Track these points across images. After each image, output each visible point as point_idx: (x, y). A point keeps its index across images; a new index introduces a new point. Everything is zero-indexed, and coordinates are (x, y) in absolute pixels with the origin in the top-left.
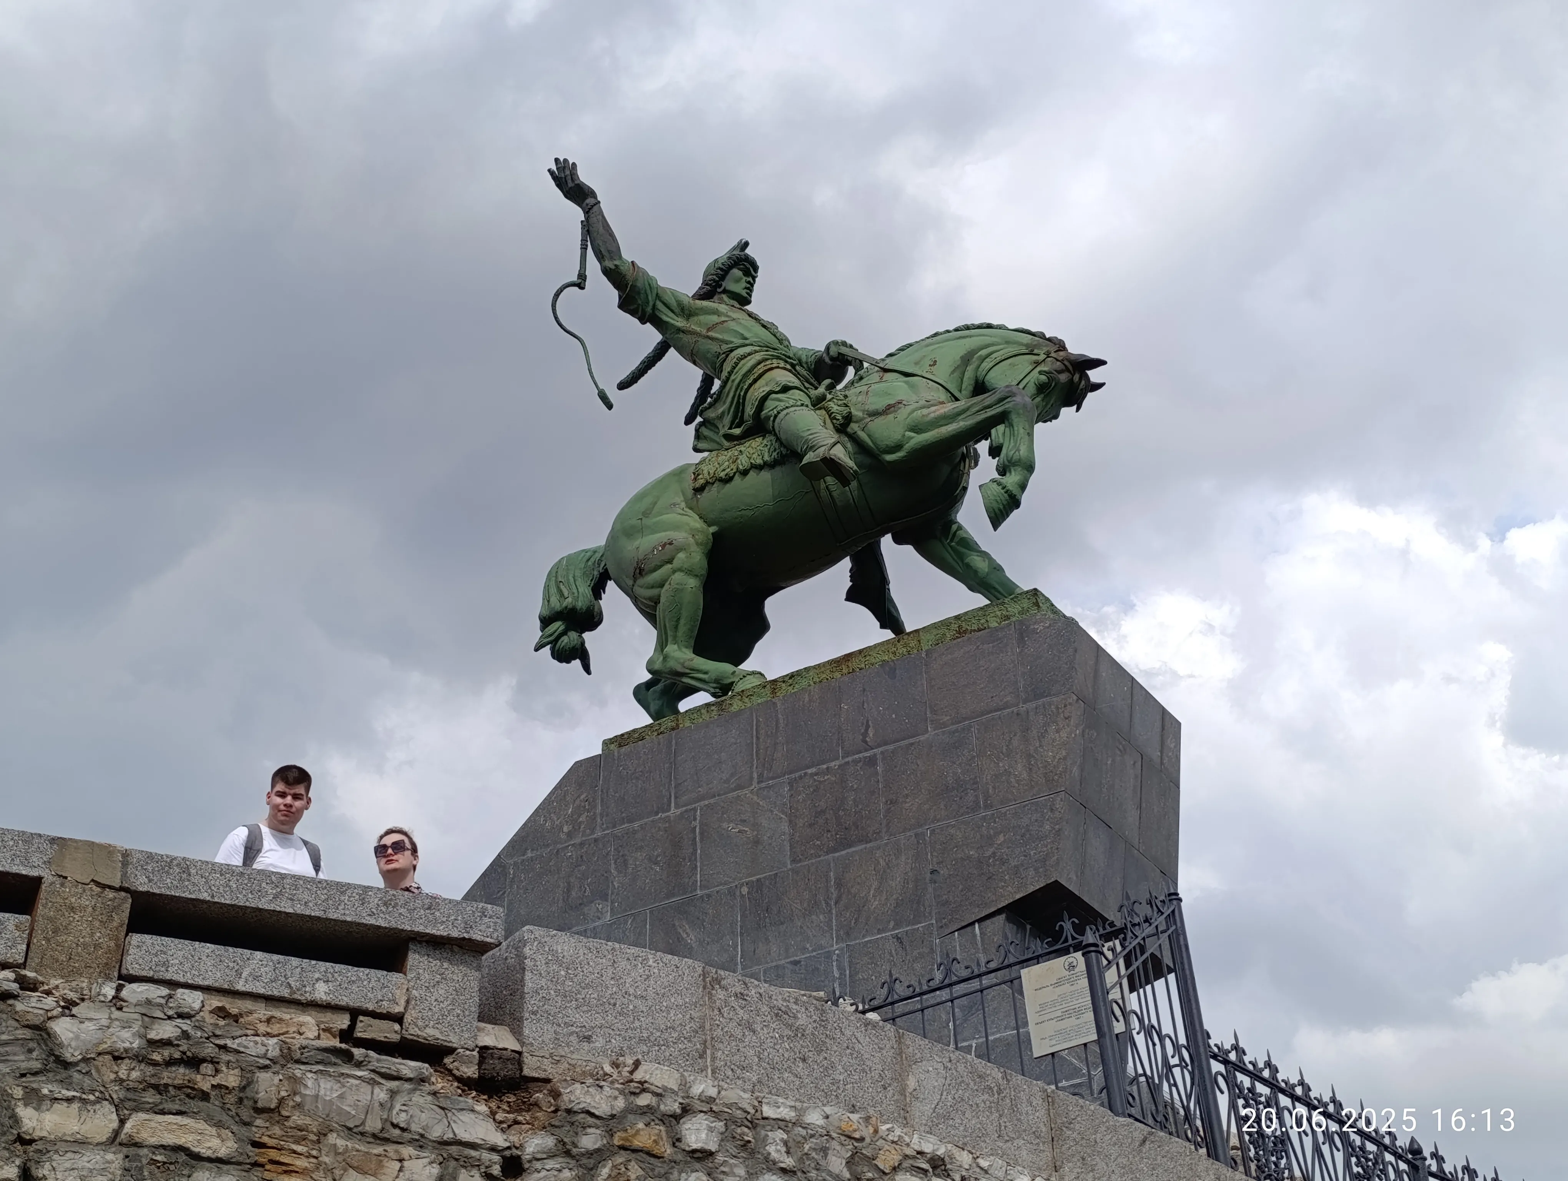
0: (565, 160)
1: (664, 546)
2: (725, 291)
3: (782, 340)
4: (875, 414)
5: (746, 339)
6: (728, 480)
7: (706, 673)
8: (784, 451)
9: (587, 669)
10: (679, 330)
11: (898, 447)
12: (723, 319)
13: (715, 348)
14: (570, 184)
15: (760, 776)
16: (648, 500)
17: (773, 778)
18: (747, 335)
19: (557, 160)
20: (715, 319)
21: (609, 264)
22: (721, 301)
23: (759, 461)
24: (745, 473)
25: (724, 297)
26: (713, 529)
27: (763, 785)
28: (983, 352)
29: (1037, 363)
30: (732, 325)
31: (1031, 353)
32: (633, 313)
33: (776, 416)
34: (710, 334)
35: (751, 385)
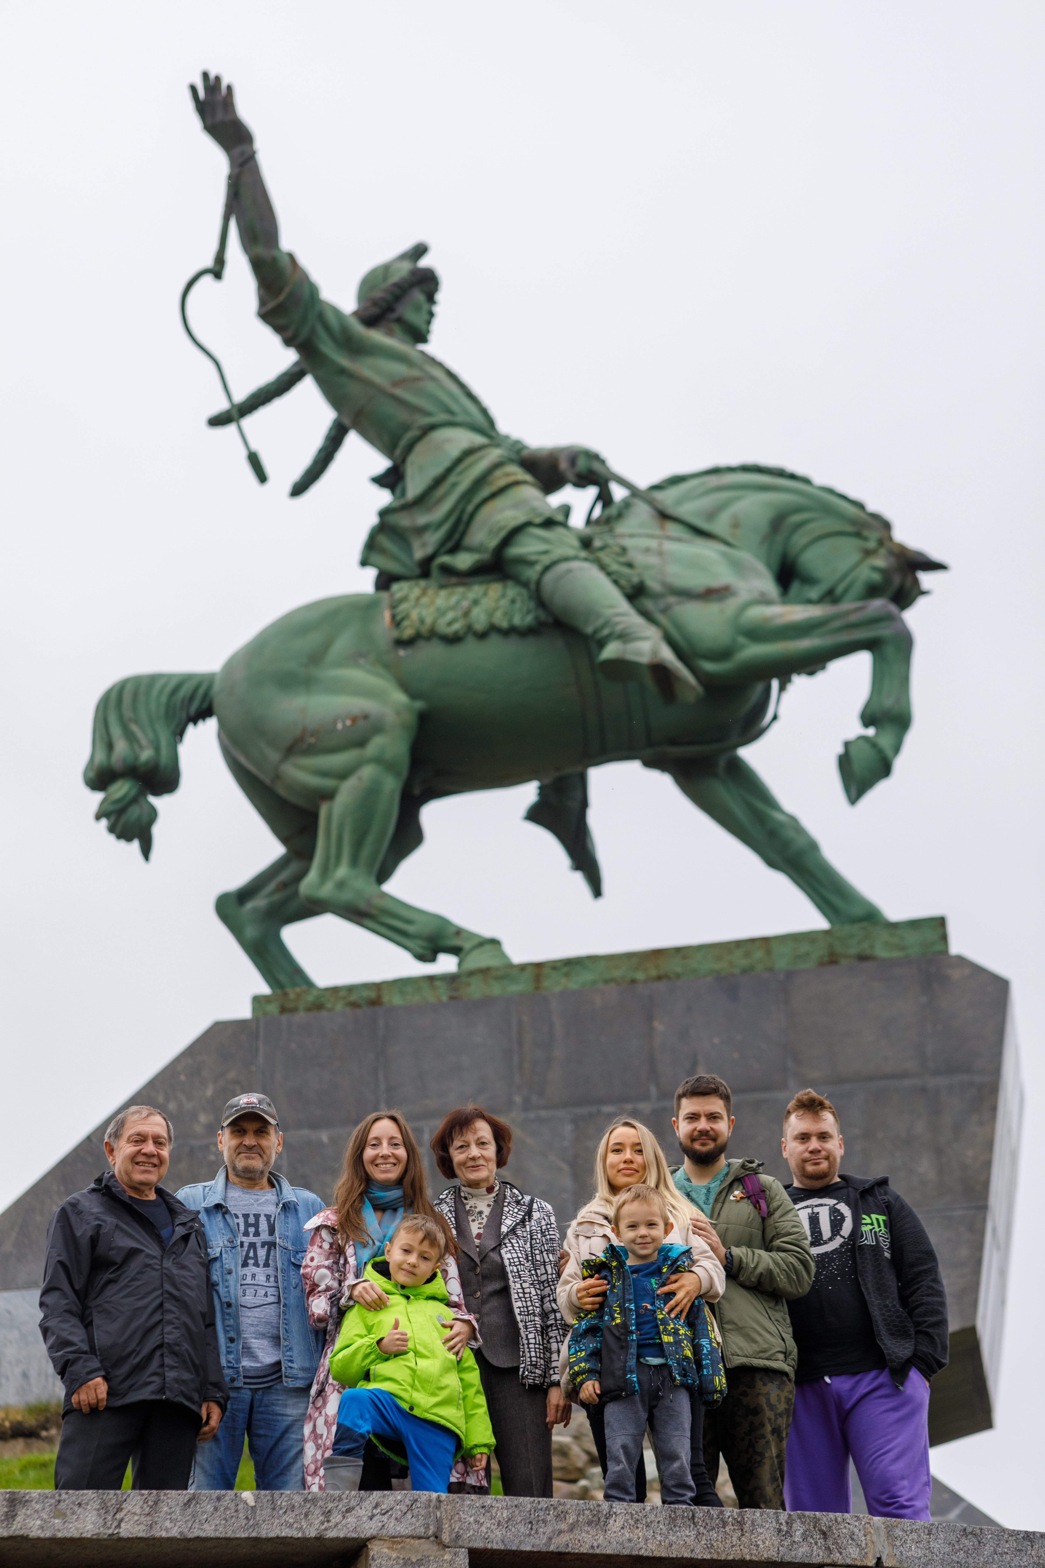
0: (218, 79)
1: (354, 720)
2: (399, 320)
3: (491, 423)
4: (686, 594)
5: (451, 412)
6: (453, 640)
7: (409, 922)
8: (543, 616)
9: (146, 851)
10: (343, 371)
11: (724, 654)
12: (415, 373)
13: (402, 415)
14: (220, 116)
15: (526, 1101)
16: (314, 639)
17: (546, 1108)
18: (455, 408)
19: (205, 75)
20: (400, 369)
21: (260, 250)
22: (390, 333)
23: (505, 624)
24: (482, 636)
25: (396, 328)
26: (419, 705)
27: (532, 1115)
28: (795, 518)
29: (868, 553)
30: (430, 386)
31: (858, 535)
32: (278, 329)
33: (547, 568)
34: (399, 392)
35: (486, 500)
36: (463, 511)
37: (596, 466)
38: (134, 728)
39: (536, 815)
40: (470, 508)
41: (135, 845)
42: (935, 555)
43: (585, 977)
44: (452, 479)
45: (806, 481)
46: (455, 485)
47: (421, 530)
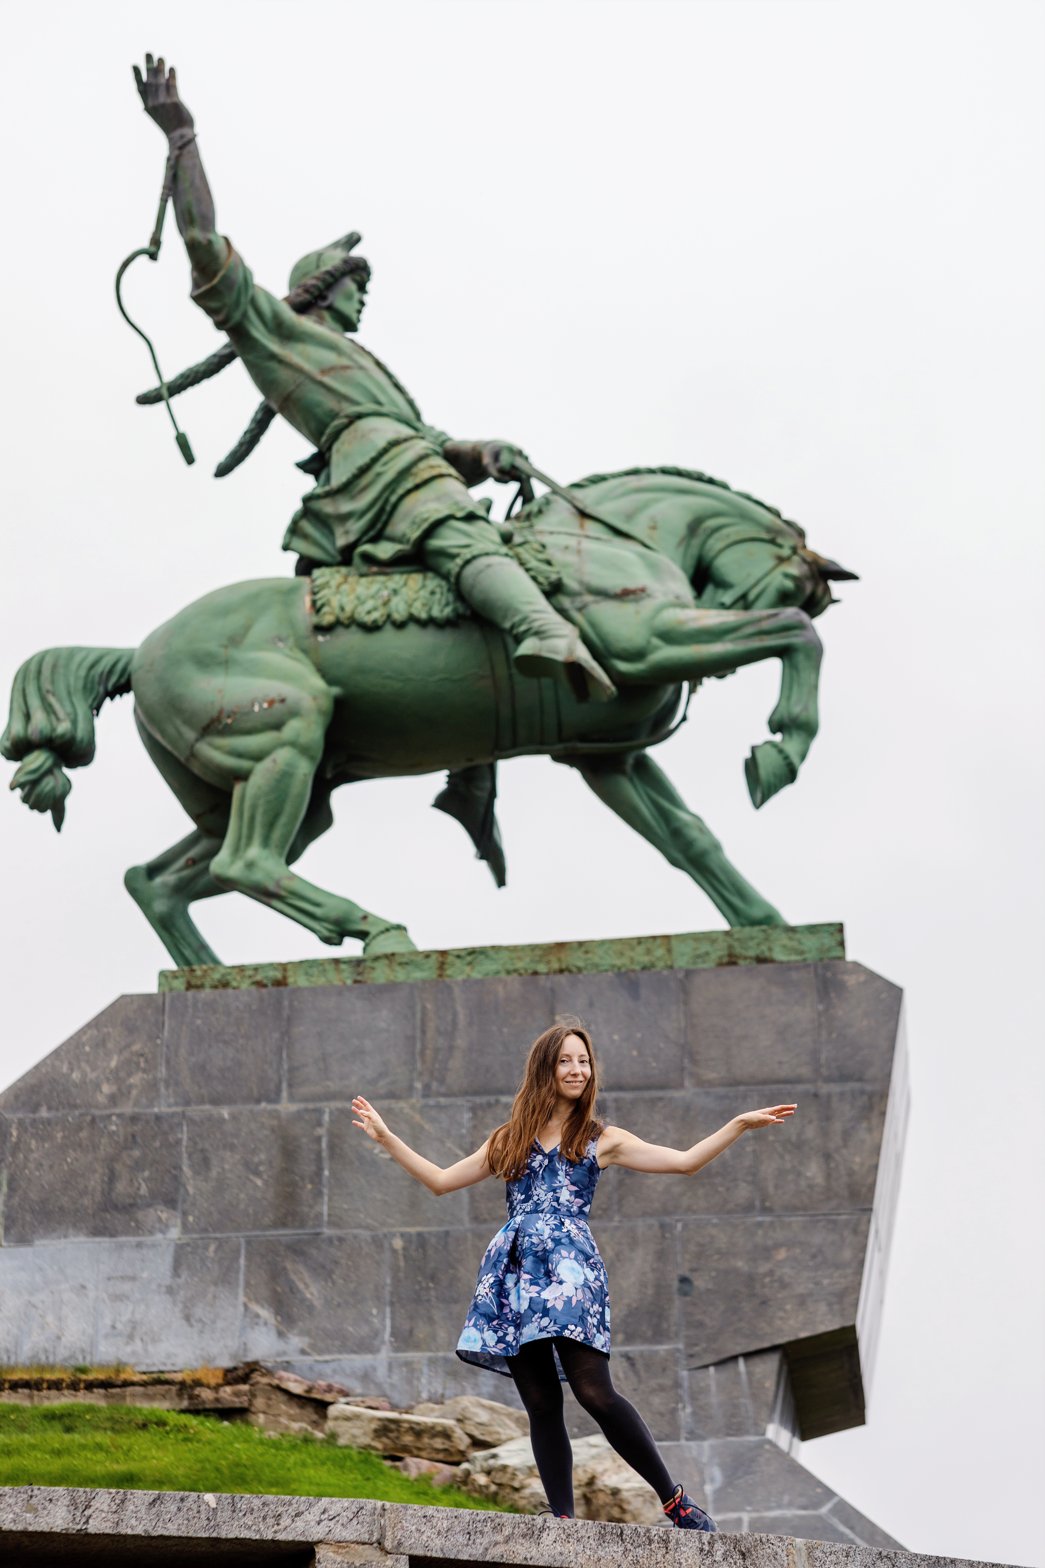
0: (161, 61)
1: (271, 703)
2: (330, 308)
3: (418, 415)
4: (602, 594)
5: (379, 403)
6: (372, 628)
7: (317, 905)
9: (58, 822)
10: (273, 357)
11: (638, 655)
12: (345, 362)
13: (330, 403)
14: (162, 98)
15: (427, 1087)
16: (235, 622)
17: (445, 1095)
18: (382, 398)
19: (149, 57)
20: (330, 358)
21: (197, 233)
22: (321, 321)
23: (424, 615)
24: (400, 626)
25: (326, 315)
26: (335, 691)
27: (431, 1102)
28: (712, 523)
29: (781, 560)
31: (772, 542)
32: (210, 312)
33: (468, 562)
35: (409, 492)
36: (387, 501)
37: (519, 462)
38: (52, 700)
39: (443, 803)
40: (393, 499)
41: (48, 815)
42: (847, 565)
43: (489, 967)
44: (377, 468)
45: (725, 486)
46: (379, 475)
47: (344, 518)
